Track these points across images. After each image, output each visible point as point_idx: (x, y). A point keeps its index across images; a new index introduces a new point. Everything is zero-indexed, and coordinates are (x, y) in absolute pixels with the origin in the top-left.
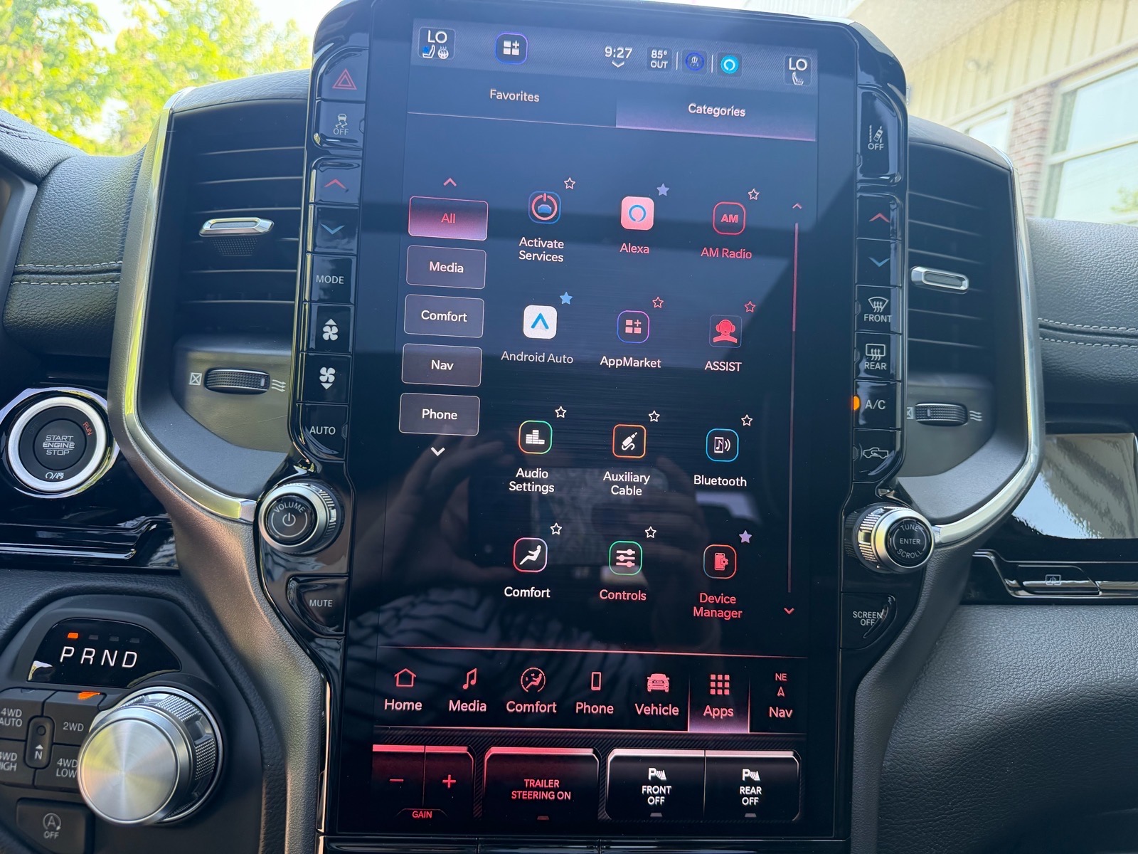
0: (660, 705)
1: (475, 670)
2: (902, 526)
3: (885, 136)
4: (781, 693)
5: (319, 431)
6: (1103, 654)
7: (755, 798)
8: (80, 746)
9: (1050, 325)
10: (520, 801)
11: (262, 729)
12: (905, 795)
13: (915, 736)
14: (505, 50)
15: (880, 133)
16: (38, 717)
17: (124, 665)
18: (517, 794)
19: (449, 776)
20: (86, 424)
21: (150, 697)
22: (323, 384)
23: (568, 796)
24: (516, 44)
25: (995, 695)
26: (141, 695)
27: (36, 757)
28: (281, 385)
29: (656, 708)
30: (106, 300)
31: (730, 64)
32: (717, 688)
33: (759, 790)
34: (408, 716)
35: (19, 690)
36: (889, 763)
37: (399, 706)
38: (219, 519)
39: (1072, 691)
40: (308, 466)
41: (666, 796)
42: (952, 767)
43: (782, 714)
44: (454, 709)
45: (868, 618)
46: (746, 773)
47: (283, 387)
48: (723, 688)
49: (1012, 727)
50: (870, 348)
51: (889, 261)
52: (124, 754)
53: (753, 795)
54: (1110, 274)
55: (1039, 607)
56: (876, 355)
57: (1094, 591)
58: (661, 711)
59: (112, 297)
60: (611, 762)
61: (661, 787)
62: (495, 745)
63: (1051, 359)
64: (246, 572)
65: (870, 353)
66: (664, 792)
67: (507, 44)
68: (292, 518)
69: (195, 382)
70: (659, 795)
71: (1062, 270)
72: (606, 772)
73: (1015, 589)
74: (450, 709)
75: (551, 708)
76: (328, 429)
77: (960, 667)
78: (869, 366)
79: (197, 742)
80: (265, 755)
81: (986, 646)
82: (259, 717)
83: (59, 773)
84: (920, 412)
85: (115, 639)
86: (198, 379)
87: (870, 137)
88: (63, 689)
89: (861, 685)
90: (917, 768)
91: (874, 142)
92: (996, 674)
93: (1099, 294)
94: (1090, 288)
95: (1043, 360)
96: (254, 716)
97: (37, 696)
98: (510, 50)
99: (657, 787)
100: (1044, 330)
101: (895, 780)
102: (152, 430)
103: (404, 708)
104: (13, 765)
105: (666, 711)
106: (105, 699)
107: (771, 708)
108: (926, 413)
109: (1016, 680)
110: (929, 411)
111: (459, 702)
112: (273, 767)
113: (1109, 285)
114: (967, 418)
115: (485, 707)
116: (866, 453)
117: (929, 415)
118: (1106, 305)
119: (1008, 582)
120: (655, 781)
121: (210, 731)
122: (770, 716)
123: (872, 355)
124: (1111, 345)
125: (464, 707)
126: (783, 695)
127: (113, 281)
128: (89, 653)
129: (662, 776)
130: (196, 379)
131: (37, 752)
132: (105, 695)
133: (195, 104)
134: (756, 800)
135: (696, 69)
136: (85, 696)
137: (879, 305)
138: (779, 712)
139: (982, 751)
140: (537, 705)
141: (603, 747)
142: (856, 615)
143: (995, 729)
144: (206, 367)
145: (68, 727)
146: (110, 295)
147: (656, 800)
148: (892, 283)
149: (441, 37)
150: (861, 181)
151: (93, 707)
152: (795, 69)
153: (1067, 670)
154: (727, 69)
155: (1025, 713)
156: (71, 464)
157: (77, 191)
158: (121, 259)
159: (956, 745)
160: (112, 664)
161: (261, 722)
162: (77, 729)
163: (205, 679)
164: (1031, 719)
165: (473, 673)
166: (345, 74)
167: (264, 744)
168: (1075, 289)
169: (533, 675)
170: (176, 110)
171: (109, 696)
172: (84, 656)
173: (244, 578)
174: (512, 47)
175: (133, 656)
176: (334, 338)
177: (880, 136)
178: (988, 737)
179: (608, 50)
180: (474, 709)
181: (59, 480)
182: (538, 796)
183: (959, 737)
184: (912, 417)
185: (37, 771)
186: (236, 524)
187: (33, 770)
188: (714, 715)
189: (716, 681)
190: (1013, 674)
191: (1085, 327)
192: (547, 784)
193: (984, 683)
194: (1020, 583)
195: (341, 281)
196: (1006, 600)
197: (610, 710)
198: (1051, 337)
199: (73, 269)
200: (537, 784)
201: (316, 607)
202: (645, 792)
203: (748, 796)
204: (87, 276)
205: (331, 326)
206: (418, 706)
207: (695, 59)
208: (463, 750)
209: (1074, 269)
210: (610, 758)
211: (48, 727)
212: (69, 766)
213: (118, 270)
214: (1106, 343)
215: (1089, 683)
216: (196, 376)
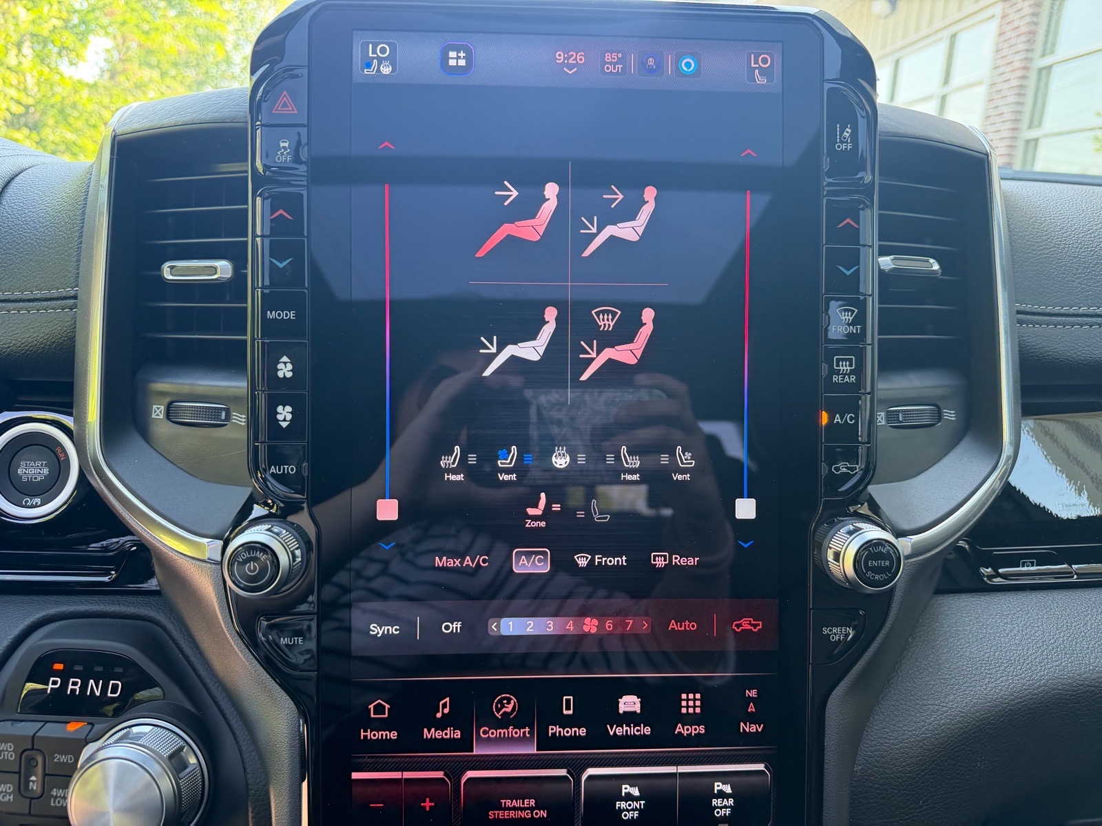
0: (632, 725)
1: (448, 699)
2: (871, 549)
3: (854, 136)
4: (751, 708)
5: (280, 471)
6: (1077, 643)
7: (728, 810)
8: (71, 776)
9: (1028, 310)
10: (497, 820)
11: (245, 756)
12: (877, 797)
13: (886, 738)
14: (450, 60)
15: (848, 132)
16: (30, 749)
17: (109, 695)
18: (494, 814)
19: (428, 799)
20: (59, 450)
21: (135, 730)
22: (281, 423)
23: (543, 814)
24: (462, 54)
25: (967, 692)
26: (126, 728)
27: (30, 788)
28: (241, 418)
29: (628, 728)
30: (66, 329)
31: (688, 64)
32: (688, 707)
33: (731, 801)
34: (384, 744)
35: (10, 723)
36: (860, 767)
37: (374, 735)
38: (188, 559)
39: (1044, 685)
40: (272, 507)
41: (640, 810)
42: (923, 768)
43: (753, 728)
44: (429, 737)
45: (839, 633)
46: (718, 786)
47: (243, 420)
48: (695, 707)
49: (983, 724)
50: (838, 360)
51: (859, 268)
52: (111, 791)
53: (725, 807)
54: (1091, 251)
55: (1013, 593)
56: (845, 368)
57: (1069, 574)
58: (633, 731)
59: (71, 325)
60: (585, 781)
61: (635, 802)
62: (470, 770)
63: (1028, 346)
64: (218, 611)
65: (838, 365)
66: (638, 807)
67: (452, 54)
68: (254, 566)
69: (158, 415)
70: (633, 810)
71: (1042, 250)
72: (580, 791)
73: (990, 577)
74: (425, 737)
75: (524, 733)
76: (288, 468)
77: (932, 664)
78: (838, 380)
79: (181, 775)
80: (250, 782)
81: (958, 640)
82: (241, 743)
83: (54, 803)
84: (891, 417)
85: (99, 669)
86: (160, 412)
87: (838, 137)
88: (51, 720)
89: (831, 696)
90: (888, 771)
91: (842, 142)
92: (968, 669)
93: (1081, 273)
94: (1071, 267)
95: (1020, 347)
96: (237, 743)
97: (27, 728)
98: (456, 60)
99: (631, 803)
100: (1021, 316)
101: (866, 784)
102: (117, 469)
103: (380, 738)
104: (10, 796)
105: (638, 731)
106: (93, 730)
107: (742, 724)
108: (898, 417)
109: (988, 676)
110: (900, 415)
111: (433, 730)
112: (258, 793)
113: (1091, 263)
114: (940, 417)
115: (459, 733)
116: (835, 469)
117: (901, 419)
118: (1086, 284)
119: (983, 570)
120: (629, 797)
121: (193, 760)
122: (741, 731)
123: (841, 368)
124: (1091, 326)
125: (438, 734)
126: (754, 710)
127: (71, 309)
128: (75, 684)
129: (635, 792)
130: (158, 412)
131: (31, 783)
132: (93, 725)
133: (136, 126)
134: (728, 812)
135: (651, 71)
136: (74, 728)
137: (848, 316)
138: (750, 727)
139: (953, 749)
140: (510, 730)
141: (577, 767)
142: (826, 631)
143: (966, 727)
144: (167, 400)
145: (59, 759)
146: (69, 323)
147: (631, 815)
148: (861, 290)
149: (383, 50)
150: (829, 184)
151: (80, 740)
152: (757, 66)
153: (1040, 663)
154: (686, 69)
155: (997, 710)
156: (47, 489)
157: (30, 212)
158: (77, 286)
159: (927, 746)
160: (98, 694)
161: (244, 748)
162: (67, 760)
163: (188, 705)
164: (1003, 715)
165: (446, 702)
166: (285, 97)
167: (248, 771)
168: (1055, 268)
169: (505, 702)
170: (119, 131)
171: (97, 727)
172: (70, 687)
173: (216, 615)
174: (458, 58)
175: (117, 685)
176: (289, 375)
177: (848, 135)
178: (959, 736)
179: (560, 55)
180: (448, 736)
181: (36, 506)
182: (515, 815)
183: (931, 737)
184: (883, 423)
185: (33, 801)
186: (205, 564)
187: (29, 800)
188: (685, 733)
189: (688, 700)
190: (985, 669)
191: (1065, 310)
192: (523, 804)
193: (956, 680)
194: (995, 570)
195: (293, 317)
196: (983, 588)
197: (582, 732)
198: (1028, 322)
199: (31, 297)
200: (513, 804)
201: (287, 645)
202: (619, 808)
203: (721, 808)
204: (45, 303)
205: (285, 363)
206: (393, 735)
207: (651, 61)
208: (439, 774)
209: (1054, 247)
210: (584, 777)
211: (40, 759)
212: (62, 795)
213: (75, 297)
214: (1087, 324)
215: (1061, 675)
216: (158, 408)
